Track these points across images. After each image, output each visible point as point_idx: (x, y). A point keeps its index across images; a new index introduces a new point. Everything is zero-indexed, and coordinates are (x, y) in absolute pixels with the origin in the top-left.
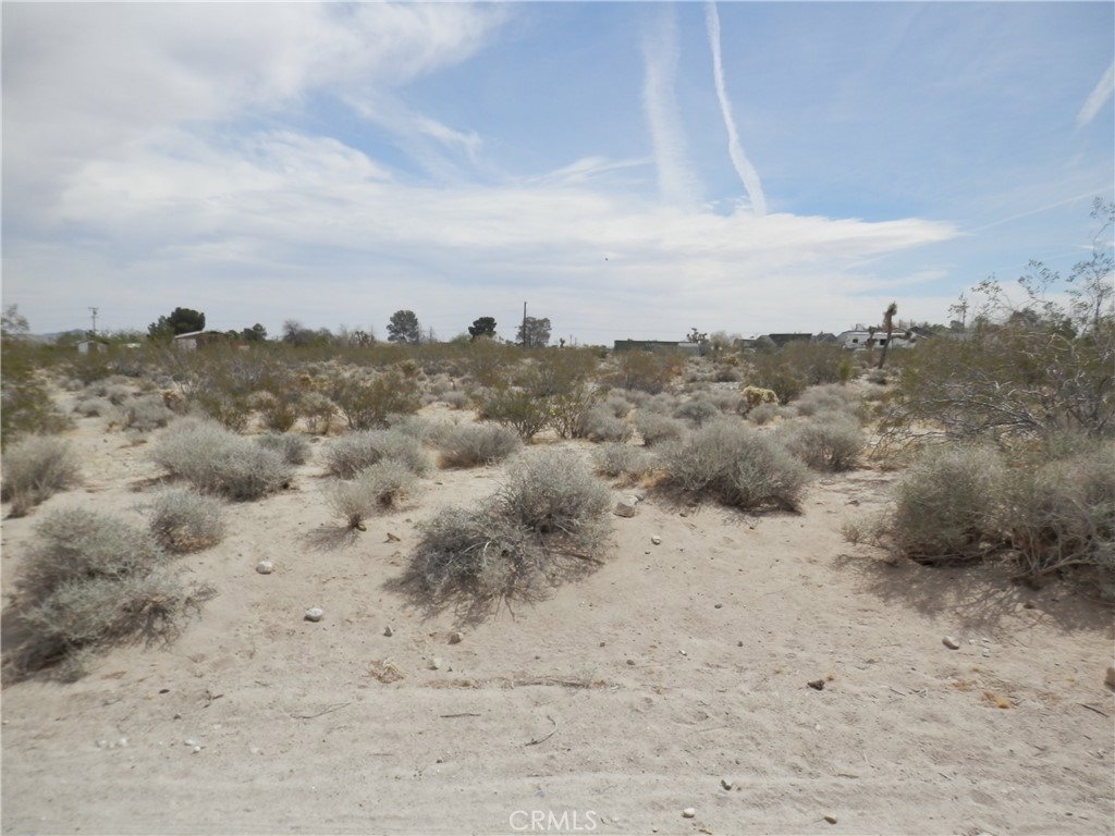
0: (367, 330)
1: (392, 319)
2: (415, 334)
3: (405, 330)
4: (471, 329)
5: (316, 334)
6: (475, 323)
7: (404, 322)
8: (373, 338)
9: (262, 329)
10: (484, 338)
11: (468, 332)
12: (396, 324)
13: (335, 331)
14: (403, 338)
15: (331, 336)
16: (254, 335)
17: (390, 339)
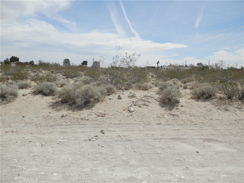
0: (58, 63)
1: (64, 61)
2: (69, 64)
3: (67, 63)
4: (82, 63)
5: (46, 63)
6: (83, 62)
7: (67, 61)
8: (59, 65)
9: (33, 62)
10: (84, 65)
11: (81, 64)
12: (65, 62)
13: (51, 63)
14: (66, 65)
15: (50, 64)
16: (32, 63)
17: (63, 65)
